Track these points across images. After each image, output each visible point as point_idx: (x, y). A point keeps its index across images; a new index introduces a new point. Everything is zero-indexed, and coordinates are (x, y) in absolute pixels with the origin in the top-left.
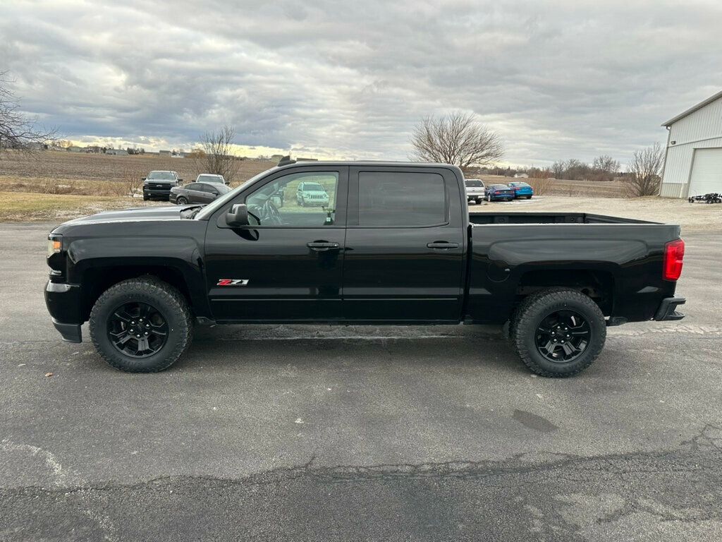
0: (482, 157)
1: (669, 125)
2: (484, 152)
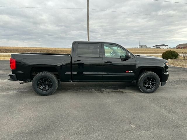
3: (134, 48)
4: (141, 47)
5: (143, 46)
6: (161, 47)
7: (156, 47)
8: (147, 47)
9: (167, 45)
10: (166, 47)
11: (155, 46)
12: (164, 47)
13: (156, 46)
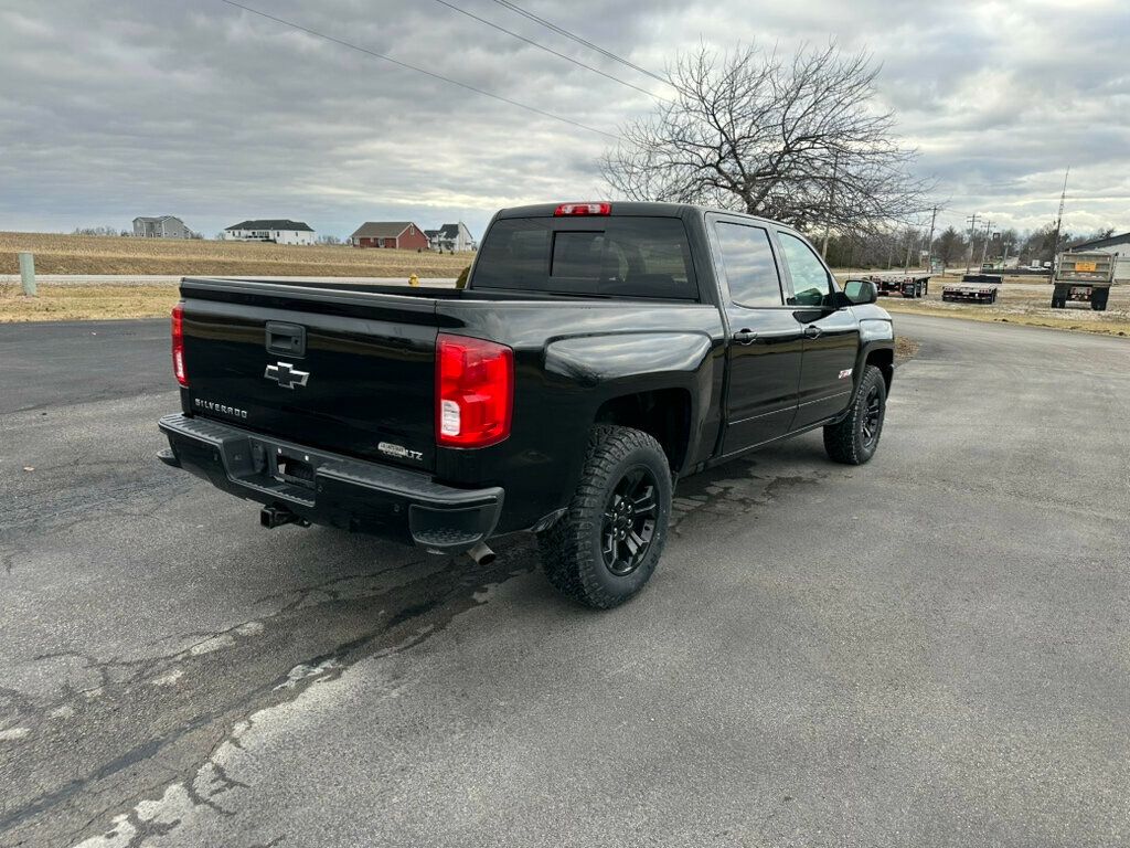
3: (88, 232)
4: (152, 226)
5: (158, 221)
6: (272, 234)
7: (244, 232)
8: (187, 231)
9: (302, 227)
10: (303, 235)
11: (238, 227)
12: (287, 237)
13: (247, 225)
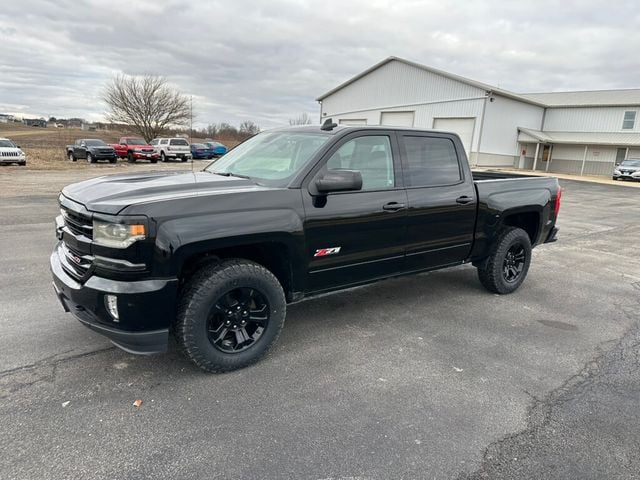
0: (177, 117)
1: (320, 100)
2: (178, 113)
